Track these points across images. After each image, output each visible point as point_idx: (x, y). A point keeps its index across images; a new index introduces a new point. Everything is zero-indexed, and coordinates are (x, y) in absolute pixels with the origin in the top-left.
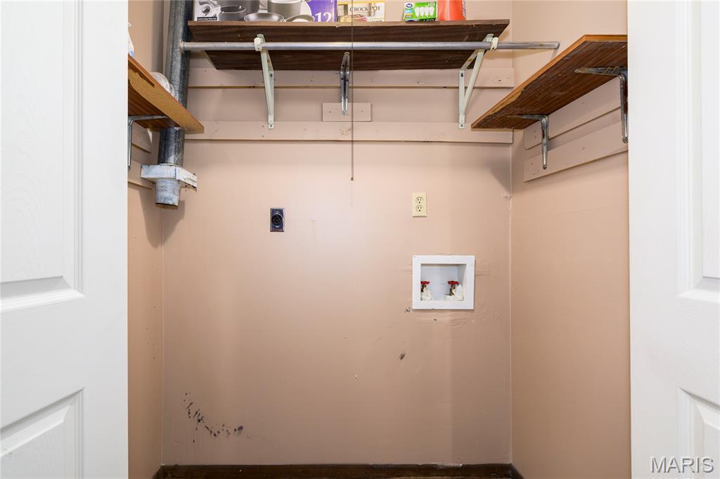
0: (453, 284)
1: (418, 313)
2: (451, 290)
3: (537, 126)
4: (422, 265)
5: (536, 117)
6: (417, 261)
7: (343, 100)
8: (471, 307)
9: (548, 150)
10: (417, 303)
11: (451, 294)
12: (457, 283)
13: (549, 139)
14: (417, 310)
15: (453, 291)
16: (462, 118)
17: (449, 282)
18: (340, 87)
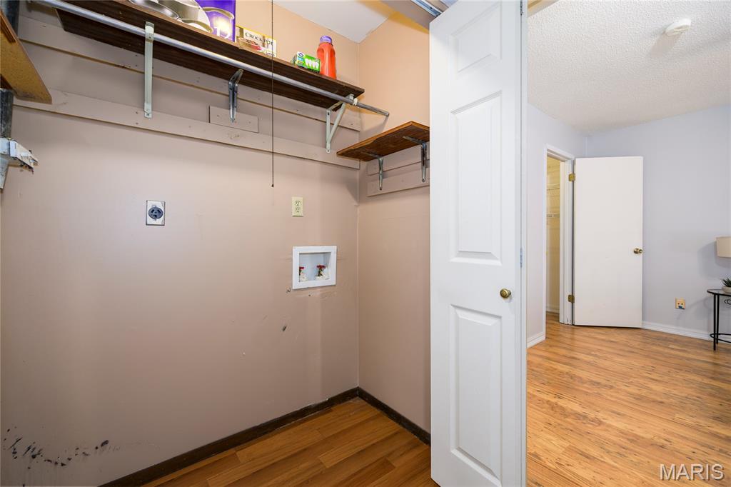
0: (321, 268)
1: (296, 292)
2: (319, 272)
3: (376, 161)
4: (300, 254)
5: (376, 156)
6: (297, 251)
7: (231, 108)
8: (334, 283)
9: (383, 178)
10: (296, 284)
11: (320, 274)
12: (324, 267)
13: (383, 172)
14: (295, 290)
15: (322, 273)
16: (328, 145)
17: (318, 267)
18: (229, 96)
